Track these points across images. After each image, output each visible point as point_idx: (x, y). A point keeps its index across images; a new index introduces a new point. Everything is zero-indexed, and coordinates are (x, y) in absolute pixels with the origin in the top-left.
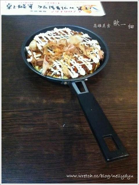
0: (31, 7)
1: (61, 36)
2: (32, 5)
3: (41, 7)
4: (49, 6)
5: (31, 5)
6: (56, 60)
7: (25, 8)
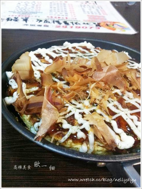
0: (26, 20)
1: (77, 54)
2: (28, 18)
3: (41, 21)
4: (53, 20)
5: (26, 18)
6: (73, 102)
7: (16, 21)
